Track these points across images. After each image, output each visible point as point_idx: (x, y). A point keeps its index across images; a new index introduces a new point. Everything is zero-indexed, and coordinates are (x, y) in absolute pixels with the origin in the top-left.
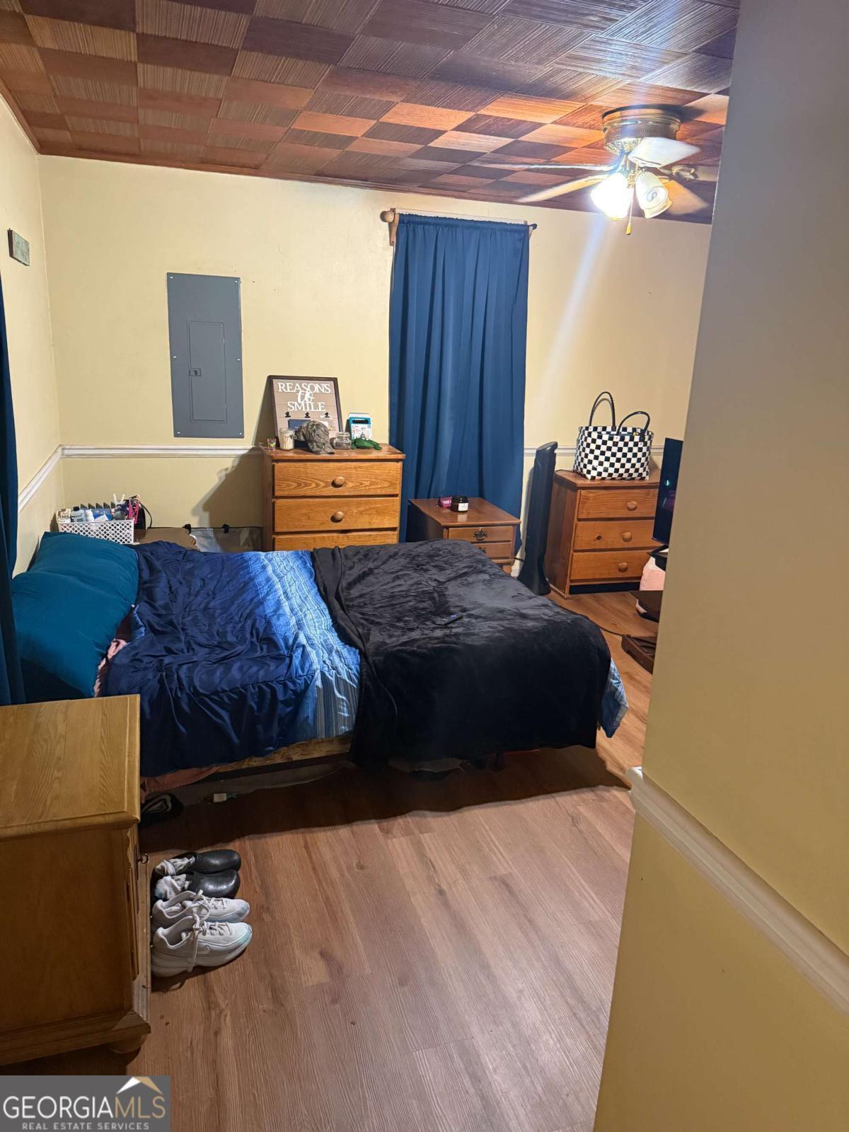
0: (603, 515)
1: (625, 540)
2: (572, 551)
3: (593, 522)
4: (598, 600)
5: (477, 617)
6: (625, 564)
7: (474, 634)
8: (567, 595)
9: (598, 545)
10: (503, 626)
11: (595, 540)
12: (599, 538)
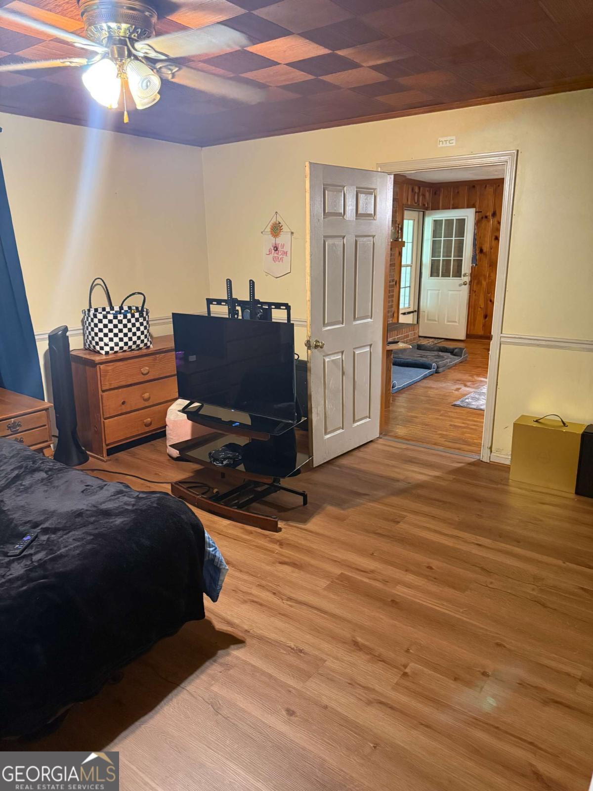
0: (124, 383)
1: (146, 400)
2: (102, 420)
3: (116, 391)
4: (133, 455)
5: (54, 531)
6: (149, 419)
7: (61, 556)
8: (106, 458)
9: (125, 409)
10: (90, 534)
11: (121, 406)
12: (123, 403)
